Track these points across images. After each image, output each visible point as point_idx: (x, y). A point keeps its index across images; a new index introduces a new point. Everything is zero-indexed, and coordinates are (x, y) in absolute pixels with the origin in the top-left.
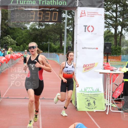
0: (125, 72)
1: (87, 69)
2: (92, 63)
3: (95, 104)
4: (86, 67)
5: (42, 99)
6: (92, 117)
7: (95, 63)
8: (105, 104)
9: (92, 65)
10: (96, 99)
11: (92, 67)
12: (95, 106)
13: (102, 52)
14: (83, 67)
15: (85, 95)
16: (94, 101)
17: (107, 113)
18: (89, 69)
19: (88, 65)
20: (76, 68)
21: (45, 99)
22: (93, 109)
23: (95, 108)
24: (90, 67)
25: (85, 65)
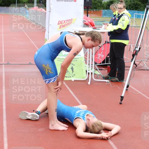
0: (112, 31)
1: (63, 26)
2: (68, 19)
3: (73, 71)
4: (61, 24)
5: (7, 64)
6: (70, 88)
7: (72, 19)
8: (86, 71)
9: (69, 22)
10: (74, 65)
11: (69, 24)
12: (73, 74)
13: (82, 5)
14: (57, 23)
15: (61, 60)
16: (72, 67)
17: (89, 83)
18: (65, 26)
19: (63, 22)
20: (49, 26)
21: (10, 64)
22: (70, 77)
23: (73, 76)
24: (66, 23)
25: (60, 21)
